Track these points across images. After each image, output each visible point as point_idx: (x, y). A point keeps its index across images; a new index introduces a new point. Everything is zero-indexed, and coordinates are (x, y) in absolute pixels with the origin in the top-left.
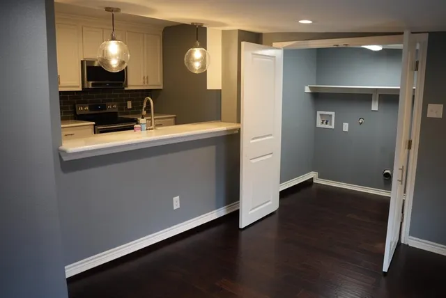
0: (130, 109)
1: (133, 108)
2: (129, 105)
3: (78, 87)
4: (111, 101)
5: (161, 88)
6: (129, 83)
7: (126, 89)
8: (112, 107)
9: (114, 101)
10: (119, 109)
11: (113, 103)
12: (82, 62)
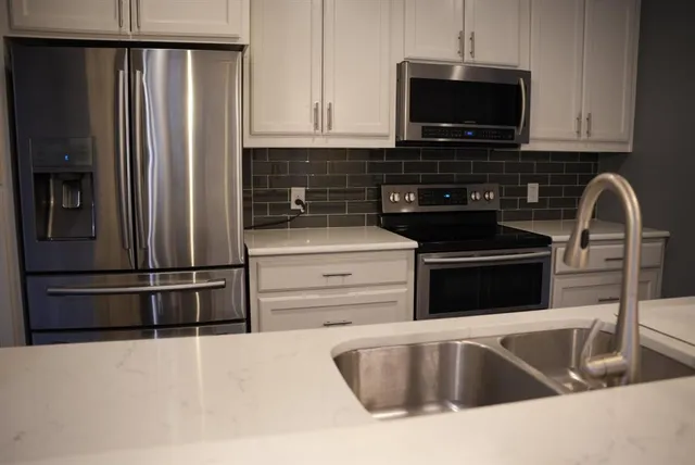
0: (533, 204)
1: (542, 202)
2: (533, 193)
3: (386, 137)
4: (481, 181)
5: (629, 149)
6: (532, 134)
7: (524, 148)
8: (483, 198)
9: (491, 182)
10: (503, 203)
11: (486, 186)
12: (400, 67)
